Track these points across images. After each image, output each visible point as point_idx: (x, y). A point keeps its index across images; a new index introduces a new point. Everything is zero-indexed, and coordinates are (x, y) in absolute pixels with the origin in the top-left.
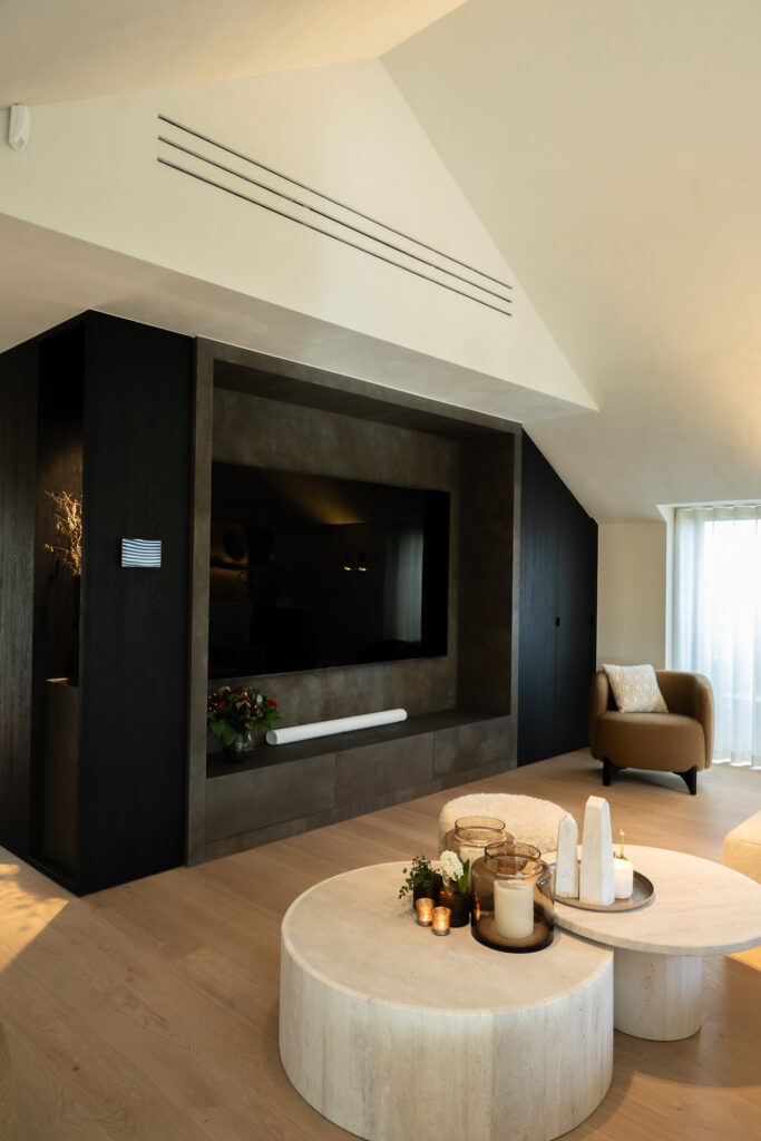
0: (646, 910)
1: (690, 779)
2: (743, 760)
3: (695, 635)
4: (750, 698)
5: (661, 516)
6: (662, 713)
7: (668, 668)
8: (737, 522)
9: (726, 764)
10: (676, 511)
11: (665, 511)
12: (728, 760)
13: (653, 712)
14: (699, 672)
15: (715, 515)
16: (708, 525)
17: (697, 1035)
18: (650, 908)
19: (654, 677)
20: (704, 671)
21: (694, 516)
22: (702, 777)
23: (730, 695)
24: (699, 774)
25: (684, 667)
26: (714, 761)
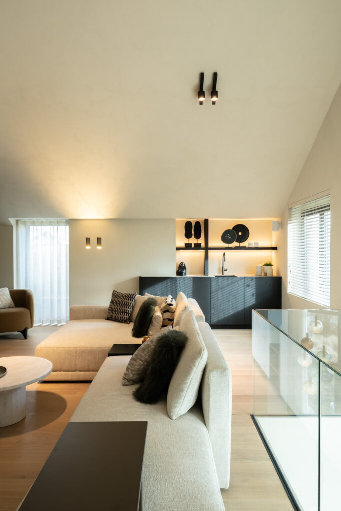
0: (4, 378)
1: (25, 333)
2: (47, 323)
3: (27, 274)
4: (49, 298)
5: (11, 222)
6: (13, 307)
7: (15, 288)
8: (43, 227)
9: (40, 326)
10: (17, 221)
11: (12, 221)
12: (41, 324)
13: (9, 308)
14: (29, 289)
15: (34, 223)
16: (31, 227)
17: (24, 419)
18: (6, 376)
19: (9, 293)
20: (31, 289)
21: (25, 223)
22: (30, 332)
23: (41, 298)
24: (28, 330)
25: (22, 287)
26: (34, 325)
